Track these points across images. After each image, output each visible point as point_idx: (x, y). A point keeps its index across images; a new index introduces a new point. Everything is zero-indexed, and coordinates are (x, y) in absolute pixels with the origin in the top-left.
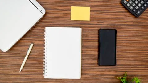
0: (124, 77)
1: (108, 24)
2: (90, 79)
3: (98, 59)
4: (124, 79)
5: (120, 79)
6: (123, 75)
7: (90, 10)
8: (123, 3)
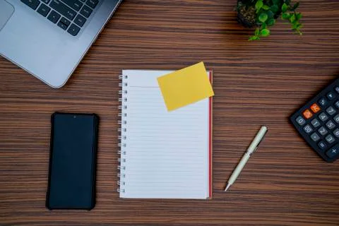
8: (294, 123)
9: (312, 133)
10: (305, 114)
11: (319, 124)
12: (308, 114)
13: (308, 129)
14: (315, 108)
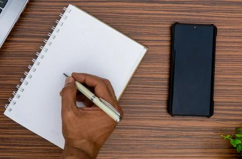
2: (153, 139)
4: (239, 138)
5: (229, 140)
6: (237, 128)
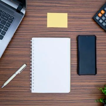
0: (105, 88)
1: (87, 32)
3: (77, 69)
5: (101, 90)
6: (105, 85)
7: (68, 17)
8: (95, 20)
9: (103, 23)
10: (99, 15)
11: (105, 18)
12: (100, 15)
13: (101, 21)
14: (103, 12)
